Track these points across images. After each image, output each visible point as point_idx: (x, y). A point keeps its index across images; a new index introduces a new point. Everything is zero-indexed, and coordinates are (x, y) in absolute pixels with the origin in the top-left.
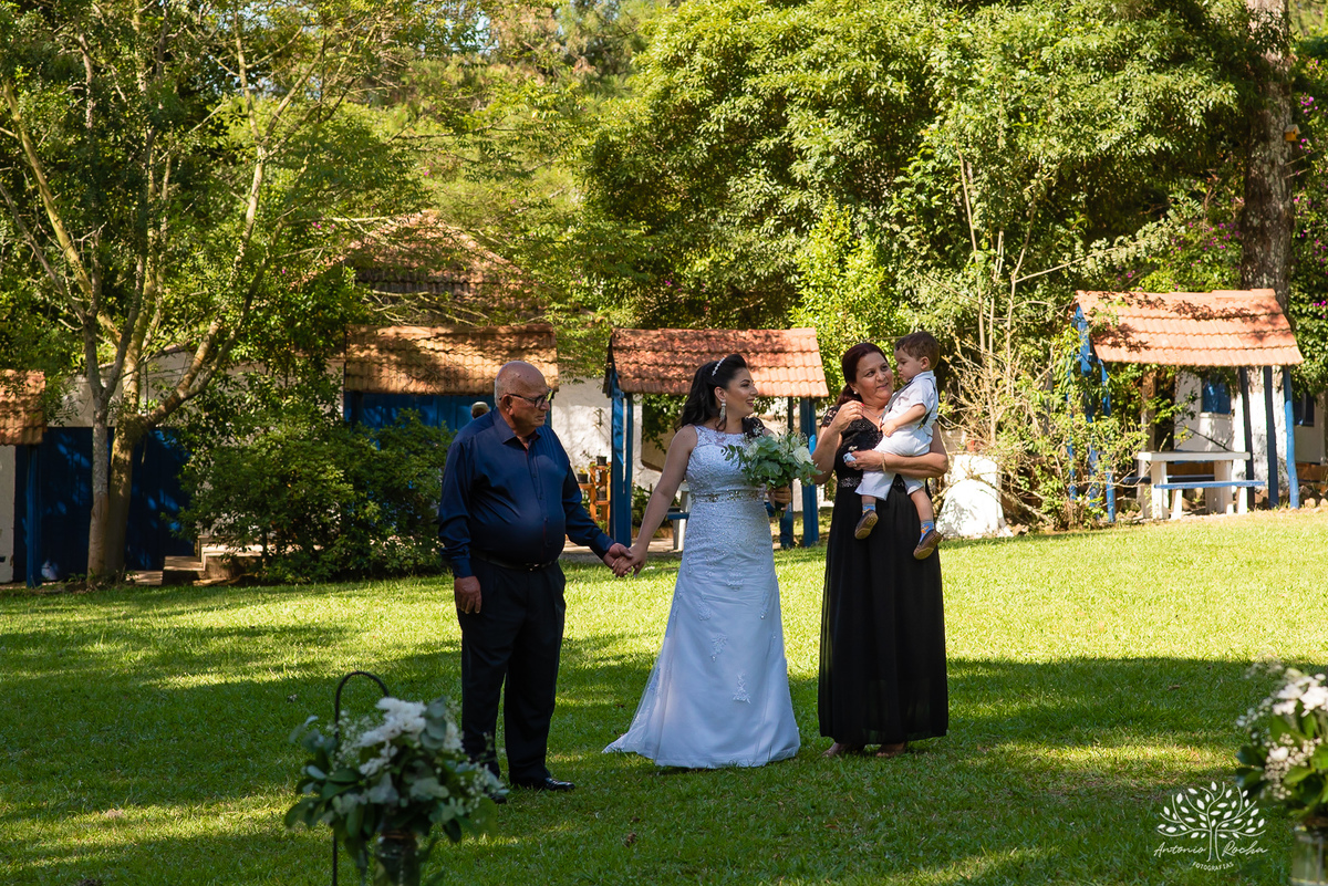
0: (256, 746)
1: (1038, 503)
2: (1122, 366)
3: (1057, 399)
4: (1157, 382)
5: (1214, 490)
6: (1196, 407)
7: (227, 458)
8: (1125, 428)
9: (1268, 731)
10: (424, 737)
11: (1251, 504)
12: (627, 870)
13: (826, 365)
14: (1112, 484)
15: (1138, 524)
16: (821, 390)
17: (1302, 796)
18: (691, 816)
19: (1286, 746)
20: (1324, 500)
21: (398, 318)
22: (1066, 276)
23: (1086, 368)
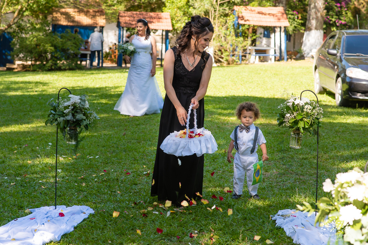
0: (31, 109)
1: (222, 58)
2: (244, 25)
3: (228, 32)
4: (253, 29)
5: (266, 57)
6: (262, 35)
7: (23, 40)
8: (245, 40)
9: (285, 110)
10: (80, 104)
11: (275, 60)
12: (124, 141)
13: (172, 22)
14: (241, 54)
15: (247, 64)
16: (170, 28)
17: (293, 125)
18: (139, 129)
19: (290, 113)
20: (293, 60)
21: (66, 7)
22: (231, 2)
23: (236, 25)
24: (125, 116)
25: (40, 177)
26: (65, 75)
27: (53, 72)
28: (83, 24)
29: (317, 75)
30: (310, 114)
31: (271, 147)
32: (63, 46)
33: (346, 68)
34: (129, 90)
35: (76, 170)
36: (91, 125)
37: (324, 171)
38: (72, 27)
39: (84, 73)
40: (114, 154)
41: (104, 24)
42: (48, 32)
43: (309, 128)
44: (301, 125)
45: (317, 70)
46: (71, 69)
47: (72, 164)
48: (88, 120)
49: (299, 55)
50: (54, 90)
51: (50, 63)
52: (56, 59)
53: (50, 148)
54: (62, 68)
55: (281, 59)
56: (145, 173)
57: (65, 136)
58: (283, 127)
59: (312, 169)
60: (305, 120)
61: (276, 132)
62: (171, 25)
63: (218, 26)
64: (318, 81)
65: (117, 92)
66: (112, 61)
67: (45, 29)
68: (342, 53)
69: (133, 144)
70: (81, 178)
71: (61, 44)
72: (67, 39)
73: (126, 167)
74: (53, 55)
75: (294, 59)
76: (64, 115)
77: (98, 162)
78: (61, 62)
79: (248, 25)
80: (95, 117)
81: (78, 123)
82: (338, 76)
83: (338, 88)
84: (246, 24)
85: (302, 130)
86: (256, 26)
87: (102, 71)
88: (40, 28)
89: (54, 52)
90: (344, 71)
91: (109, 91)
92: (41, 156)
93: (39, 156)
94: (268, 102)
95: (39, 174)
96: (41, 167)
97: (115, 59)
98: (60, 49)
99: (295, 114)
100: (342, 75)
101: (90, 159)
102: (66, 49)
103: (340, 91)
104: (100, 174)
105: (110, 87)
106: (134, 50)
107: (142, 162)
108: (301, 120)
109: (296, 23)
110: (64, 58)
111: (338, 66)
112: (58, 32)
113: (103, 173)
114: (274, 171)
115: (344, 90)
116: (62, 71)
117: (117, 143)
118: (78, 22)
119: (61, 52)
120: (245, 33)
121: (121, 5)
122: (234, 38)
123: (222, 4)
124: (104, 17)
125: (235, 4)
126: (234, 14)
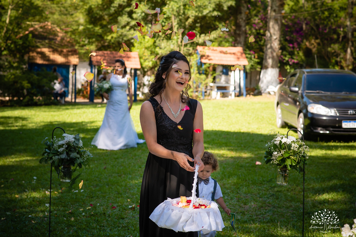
4: (213, 68)
5: (226, 93)
8: (207, 77)
9: (272, 148)
10: (74, 143)
11: (235, 96)
12: (105, 175)
13: (140, 61)
14: (204, 90)
15: (210, 99)
16: (139, 67)
17: (280, 163)
18: (118, 163)
19: (277, 151)
20: (251, 96)
21: (41, 46)
22: (195, 43)
23: (199, 64)
24: (103, 150)
25: (29, 211)
28: (57, 63)
29: (279, 110)
30: (297, 152)
31: (246, 180)
32: (39, 83)
33: (307, 104)
34: (107, 125)
35: (63, 204)
36: (84, 163)
37: (300, 204)
39: (59, 109)
40: (98, 188)
41: (77, 63)
42: (25, 70)
43: (296, 165)
44: (288, 163)
45: (279, 106)
47: (59, 198)
48: (82, 158)
49: (256, 92)
50: (34, 124)
51: (27, 98)
52: (32, 95)
53: (35, 182)
54: (38, 104)
55: (240, 95)
56: (130, 207)
57: (59, 174)
58: (270, 165)
59: (288, 202)
60: (292, 157)
61: (247, 165)
62: (139, 63)
64: (280, 116)
65: (93, 126)
66: (84, 97)
67: (22, 67)
68: (303, 90)
69: (114, 177)
70: (69, 212)
71: (37, 81)
72: (42, 77)
73: (110, 201)
74: (30, 91)
75: (253, 95)
76: (58, 153)
77: (83, 196)
78: (37, 98)
79: (208, 64)
80: (89, 156)
81: (72, 161)
82: (300, 112)
83: (300, 123)
85: (289, 168)
86: (216, 64)
87: (76, 107)
88: (17, 66)
89: (31, 89)
90: (306, 107)
91: (86, 126)
92: (28, 191)
93: (27, 190)
94: (235, 136)
95: (27, 208)
96: (29, 201)
97: (86, 95)
98: (36, 85)
99: (283, 152)
100: (304, 111)
101: (76, 193)
102: (42, 86)
103: (302, 126)
104: (88, 208)
105: (86, 122)
106: (109, 88)
107: (125, 196)
108: (289, 158)
109: (252, 62)
110: (40, 94)
111: (300, 103)
112: (34, 70)
113: (90, 208)
114: (252, 204)
115: (306, 124)
116: (38, 107)
117: (99, 176)
119: (37, 89)
120: (206, 71)
121: (92, 45)
122: (198, 75)
123: (186, 45)
124: (77, 56)
125: (198, 44)
126: (197, 53)
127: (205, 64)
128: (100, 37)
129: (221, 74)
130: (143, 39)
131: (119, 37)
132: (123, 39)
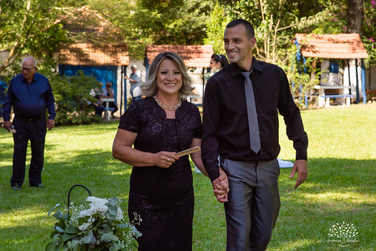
4: (317, 63)
5: (338, 98)
8: (310, 77)
10: (107, 214)
11: (351, 103)
14: (306, 96)
21: (77, 41)
22: (292, 29)
23: (299, 58)
26: (77, 132)
27: (62, 127)
28: (99, 64)
32: (74, 93)
38: (85, 68)
41: (128, 62)
42: (54, 74)
46: (86, 123)
48: (123, 242)
52: (64, 110)
54: (73, 122)
55: (358, 100)
63: (276, 60)
67: (50, 71)
71: (72, 90)
72: (78, 84)
74: (61, 104)
75: (375, 100)
76: (79, 234)
78: (72, 114)
79: (311, 58)
81: (104, 248)
84: (309, 57)
86: (322, 58)
88: (43, 70)
89: (63, 101)
98: (70, 96)
102: (78, 96)
109: (372, 53)
110: (75, 109)
112: (68, 74)
116: (73, 127)
118: (92, 61)
119: (71, 101)
120: (308, 68)
121: (148, 37)
122: (297, 75)
123: (280, 33)
124: (127, 53)
125: (296, 31)
126: (296, 44)
127: (306, 58)
128: (159, 25)
129: (328, 71)
130: (219, 27)
131: (184, 25)
132: (190, 28)
